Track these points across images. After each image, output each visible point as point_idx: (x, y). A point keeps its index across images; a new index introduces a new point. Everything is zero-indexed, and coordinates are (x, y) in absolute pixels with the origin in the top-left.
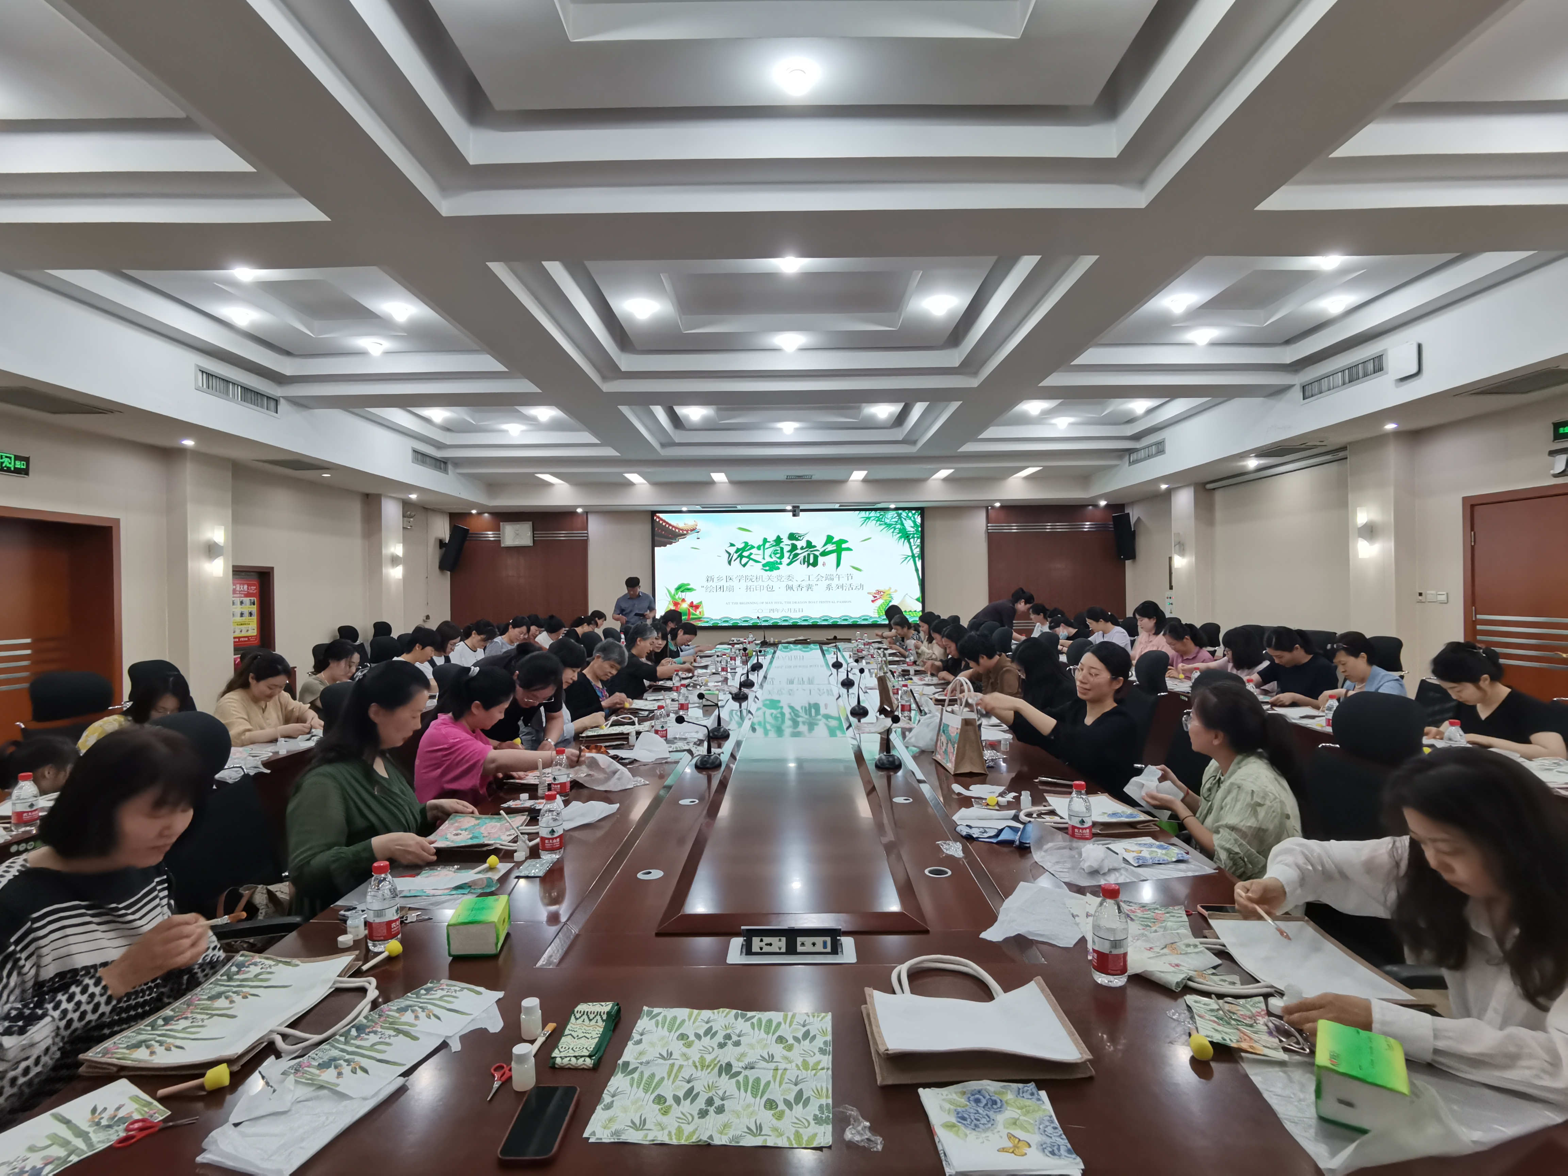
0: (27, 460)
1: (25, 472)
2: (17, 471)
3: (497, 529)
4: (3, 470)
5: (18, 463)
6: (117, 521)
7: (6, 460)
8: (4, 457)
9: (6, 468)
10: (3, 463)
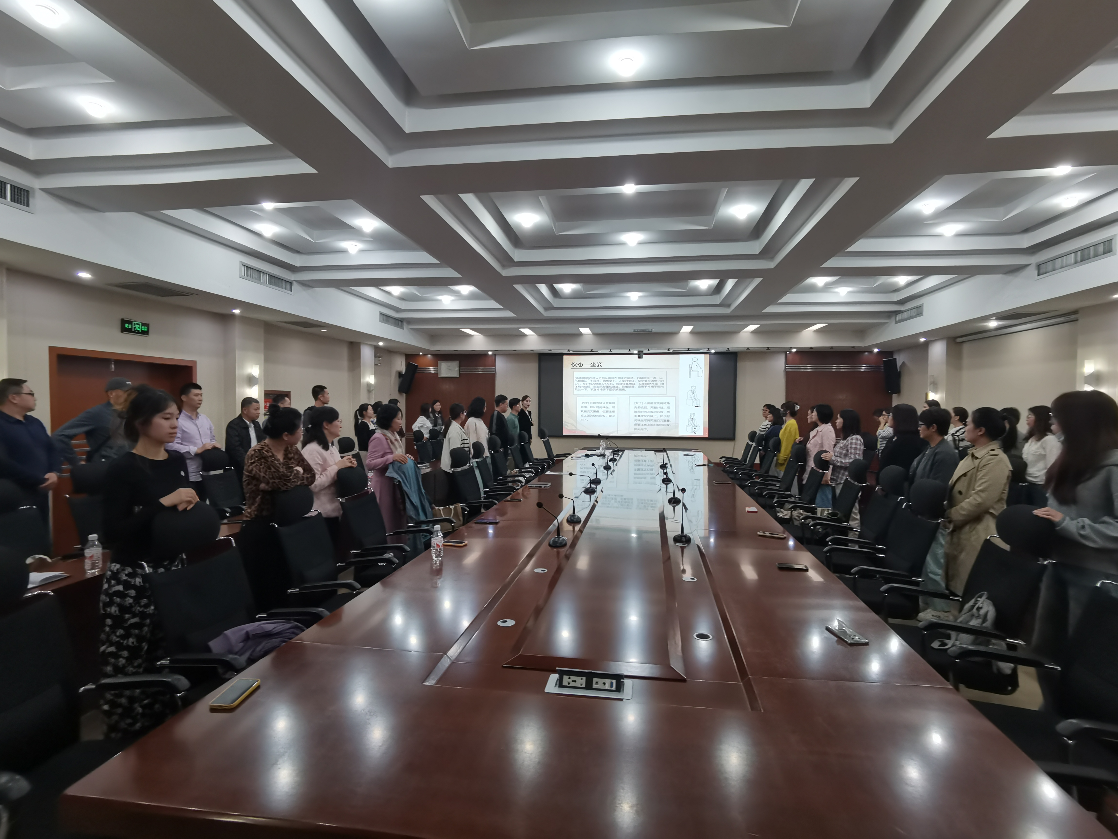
0: (147, 325)
1: (147, 333)
2: (143, 333)
3: (436, 365)
4: (134, 332)
5: (143, 327)
6: (195, 362)
7: (137, 326)
8: (136, 324)
9: (137, 331)
10: (135, 328)
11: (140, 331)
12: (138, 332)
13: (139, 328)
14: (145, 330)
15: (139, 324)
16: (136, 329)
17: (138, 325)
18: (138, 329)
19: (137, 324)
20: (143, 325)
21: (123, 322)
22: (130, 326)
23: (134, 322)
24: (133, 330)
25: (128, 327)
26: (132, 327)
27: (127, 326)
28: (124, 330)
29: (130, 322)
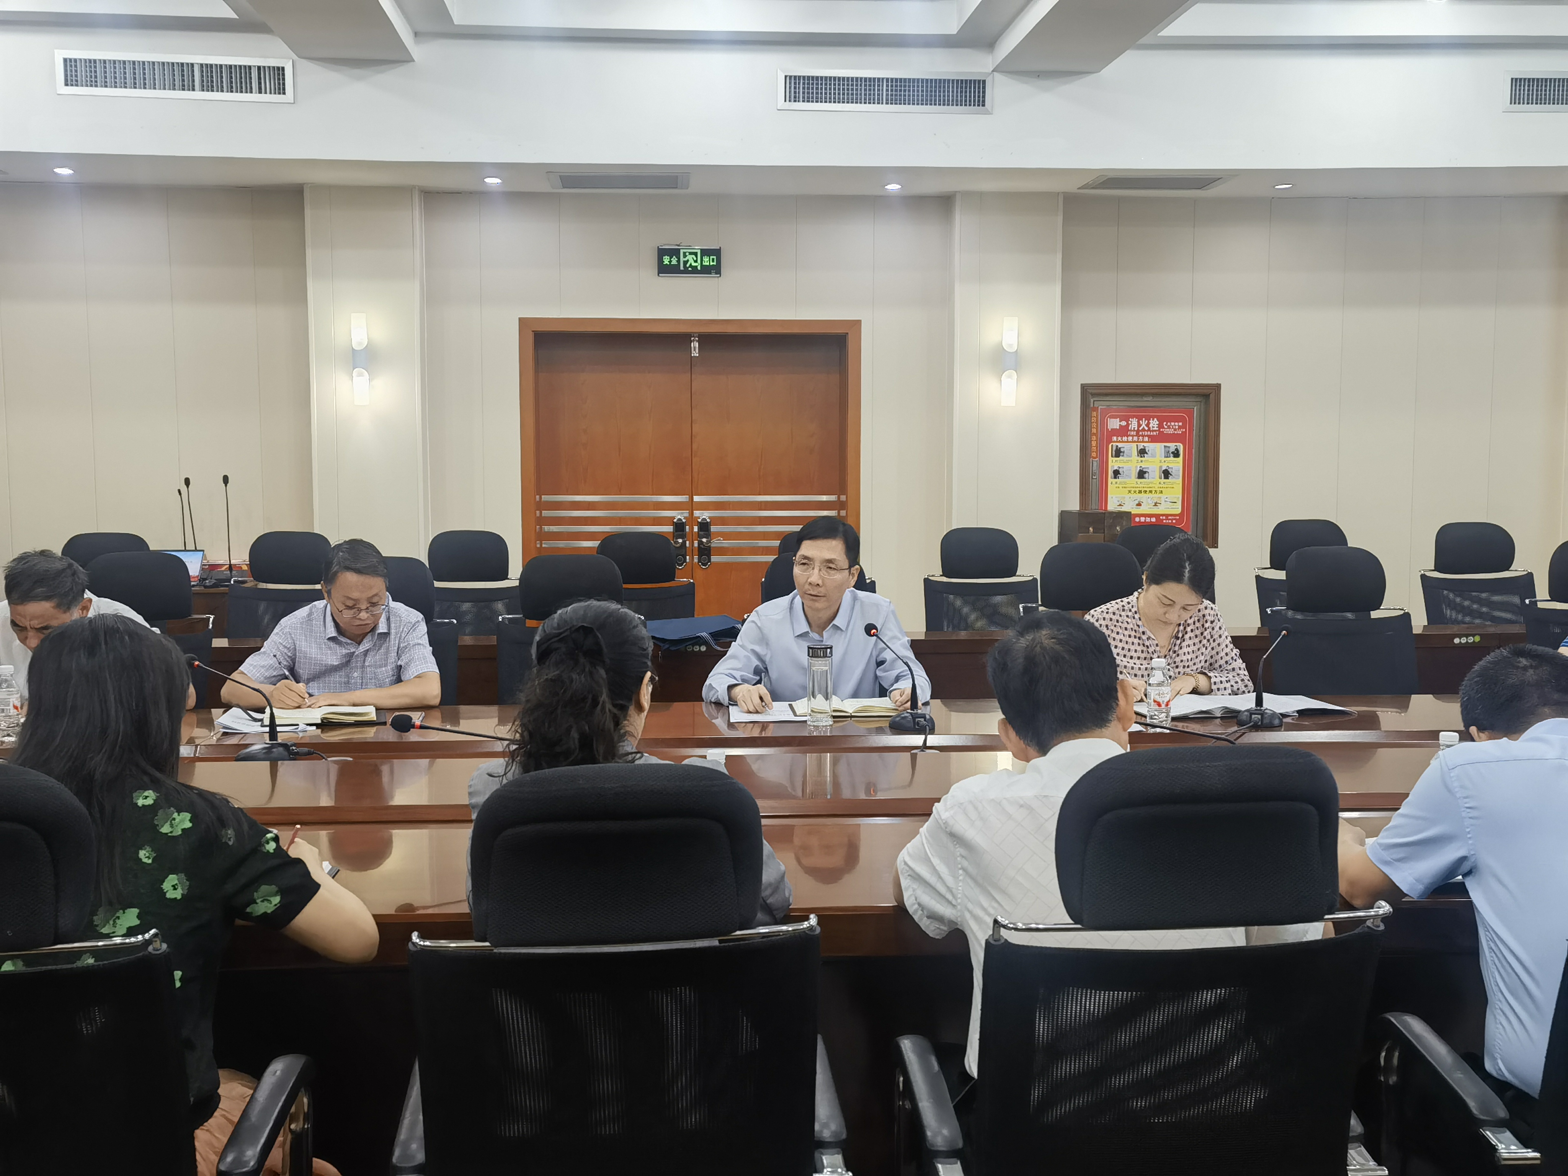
0: (717, 253)
1: (716, 270)
2: (706, 270)
4: (686, 271)
5: (706, 259)
6: (858, 323)
7: (691, 258)
8: (687, 254)
9: (690, 269)
10: (686, 262)
11: (699, 268)
12: (694, 270)
13: (696, 261)
14: (711, 264)
15: (696, 254)
16: (688, 265)
17: (694, 256)
18: (694, 264)
19: (691, 253)
20: (705, 252)
21: (662, 253)
22: (674, 262)
23: (682, 251)
24: (682, 268)
25: (670, 261)
26: (679, 261)
27: (666, 260)
28: (663, 270)
29: (675, 252)
